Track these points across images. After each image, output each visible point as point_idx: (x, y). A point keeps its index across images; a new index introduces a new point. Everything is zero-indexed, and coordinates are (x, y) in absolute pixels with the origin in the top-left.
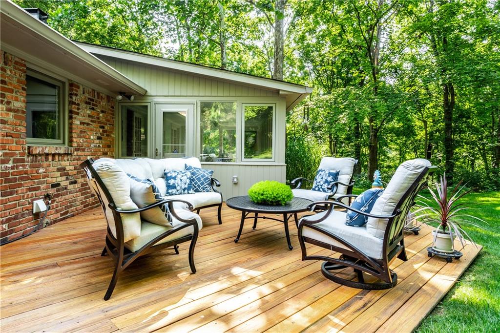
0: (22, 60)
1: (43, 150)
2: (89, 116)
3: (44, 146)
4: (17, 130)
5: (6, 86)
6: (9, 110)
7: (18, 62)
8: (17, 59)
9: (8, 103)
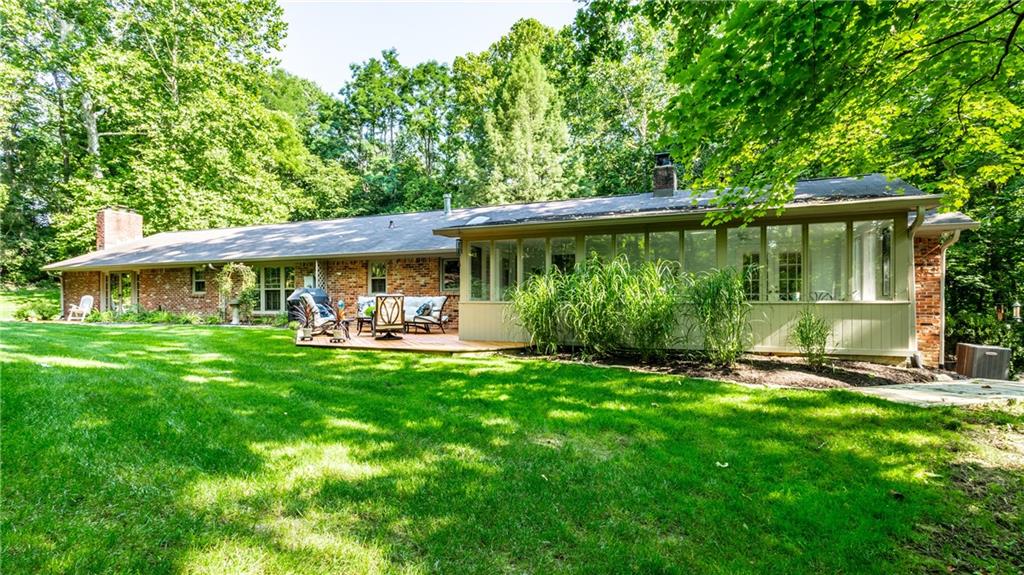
5: (430, 270)
6: (432, 278)
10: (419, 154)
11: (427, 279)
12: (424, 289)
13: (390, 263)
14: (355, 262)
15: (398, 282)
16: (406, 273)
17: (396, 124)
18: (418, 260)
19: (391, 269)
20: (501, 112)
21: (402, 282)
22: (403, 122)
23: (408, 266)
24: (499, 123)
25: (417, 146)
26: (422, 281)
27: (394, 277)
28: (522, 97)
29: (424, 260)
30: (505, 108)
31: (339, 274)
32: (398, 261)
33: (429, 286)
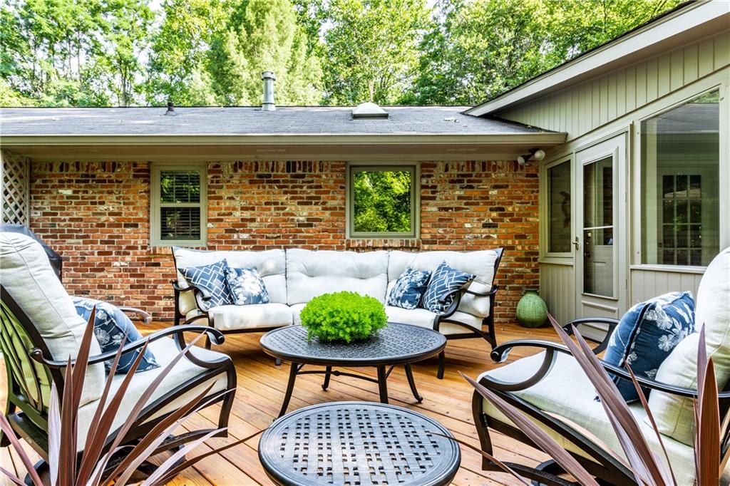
0: (340, 162)
1: (364, 243)
2: (460, 198)
3: (366, 240)
4: (333, 226)
5: (322, 190)
6: (326, 209)
7: (335, 165)
8: (334, 163)
9: (324, 203)
10: (108, 93)
11: (315, 210)
12: (305, 232)
13: (216, 169)
14: (115, 166)
15: (238, 214)
16: (257, 194)
17: (82, 52)
18: (290, 166)
19: (217, 184)
20: (244, 33)
21: (247, 215)
22: (91, 51)
23: (263, 180)
24: (242, 46)
25: (106, 84)
26: (303, 213)
27: (225, 204)
28: (270, 20)
29: (306, 165)
30: (249, 30)
31: (69, 192)
32: (237, 166)
33: (319, 226)
